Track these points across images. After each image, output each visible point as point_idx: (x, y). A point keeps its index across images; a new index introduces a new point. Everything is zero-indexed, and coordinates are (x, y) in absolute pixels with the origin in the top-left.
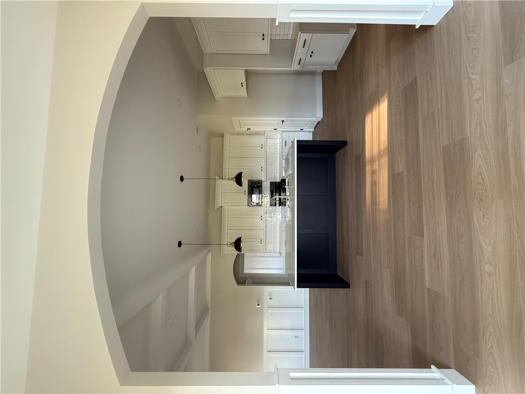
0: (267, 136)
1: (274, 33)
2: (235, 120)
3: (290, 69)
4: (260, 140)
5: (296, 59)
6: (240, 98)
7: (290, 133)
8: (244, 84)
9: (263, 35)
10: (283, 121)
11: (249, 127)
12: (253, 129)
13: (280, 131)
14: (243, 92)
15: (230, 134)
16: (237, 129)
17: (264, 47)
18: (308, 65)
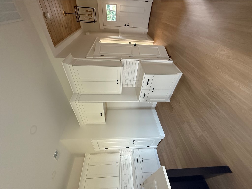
0: (121, 153)
1: (124, 83)
2: (94, 141)
3: (137, 102)
4: (116, 157)
5: (142, 94)
6: (99, 125)
7: (139, 150)
8: (103, 114)
9: (117, 81)
10: (134, 141)
11: (106, 147)
12: (110, 149)
13: (131, 149)
14: (102, 120)
15: (91, 154)
16: (97, 149)
17: (118, 89)
18: (150, 99)
